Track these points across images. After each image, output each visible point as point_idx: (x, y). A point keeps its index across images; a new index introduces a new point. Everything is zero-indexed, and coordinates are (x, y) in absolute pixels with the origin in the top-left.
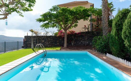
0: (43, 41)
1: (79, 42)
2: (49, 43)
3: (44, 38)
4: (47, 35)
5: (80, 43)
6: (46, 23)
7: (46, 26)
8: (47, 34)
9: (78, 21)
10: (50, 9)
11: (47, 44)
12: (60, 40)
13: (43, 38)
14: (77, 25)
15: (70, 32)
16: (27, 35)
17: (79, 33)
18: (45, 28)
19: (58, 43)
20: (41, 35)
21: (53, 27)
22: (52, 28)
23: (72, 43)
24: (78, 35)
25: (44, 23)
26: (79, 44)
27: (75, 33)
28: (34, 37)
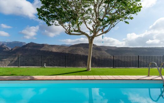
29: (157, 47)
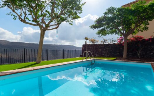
0: (101, 50)
1: (151, 52)
2: (107, 52)
3: (102, 46)
4: (105, 43)
5: (152, 54)
6: (101, 30)
7: (102, 32)
8: (105, 41)
9: (149, 22)
10: (104, 13)
11: (104, 54)
12: (121, 48)
13: (100, 46)
14: (148, 27)
15: (135, 38)
16: (85, 44)
17: (149, 39)
18: (102, 35)
19: (118, 52)
20: (98, 43)
21: (112, 33)
22: (110, 34)
23: (138, 53)
24: (149, 42)
25: (99, 29)
26: (150, 55)
27: (144, 39)
28: (91, 45)
29: (51, 44)
